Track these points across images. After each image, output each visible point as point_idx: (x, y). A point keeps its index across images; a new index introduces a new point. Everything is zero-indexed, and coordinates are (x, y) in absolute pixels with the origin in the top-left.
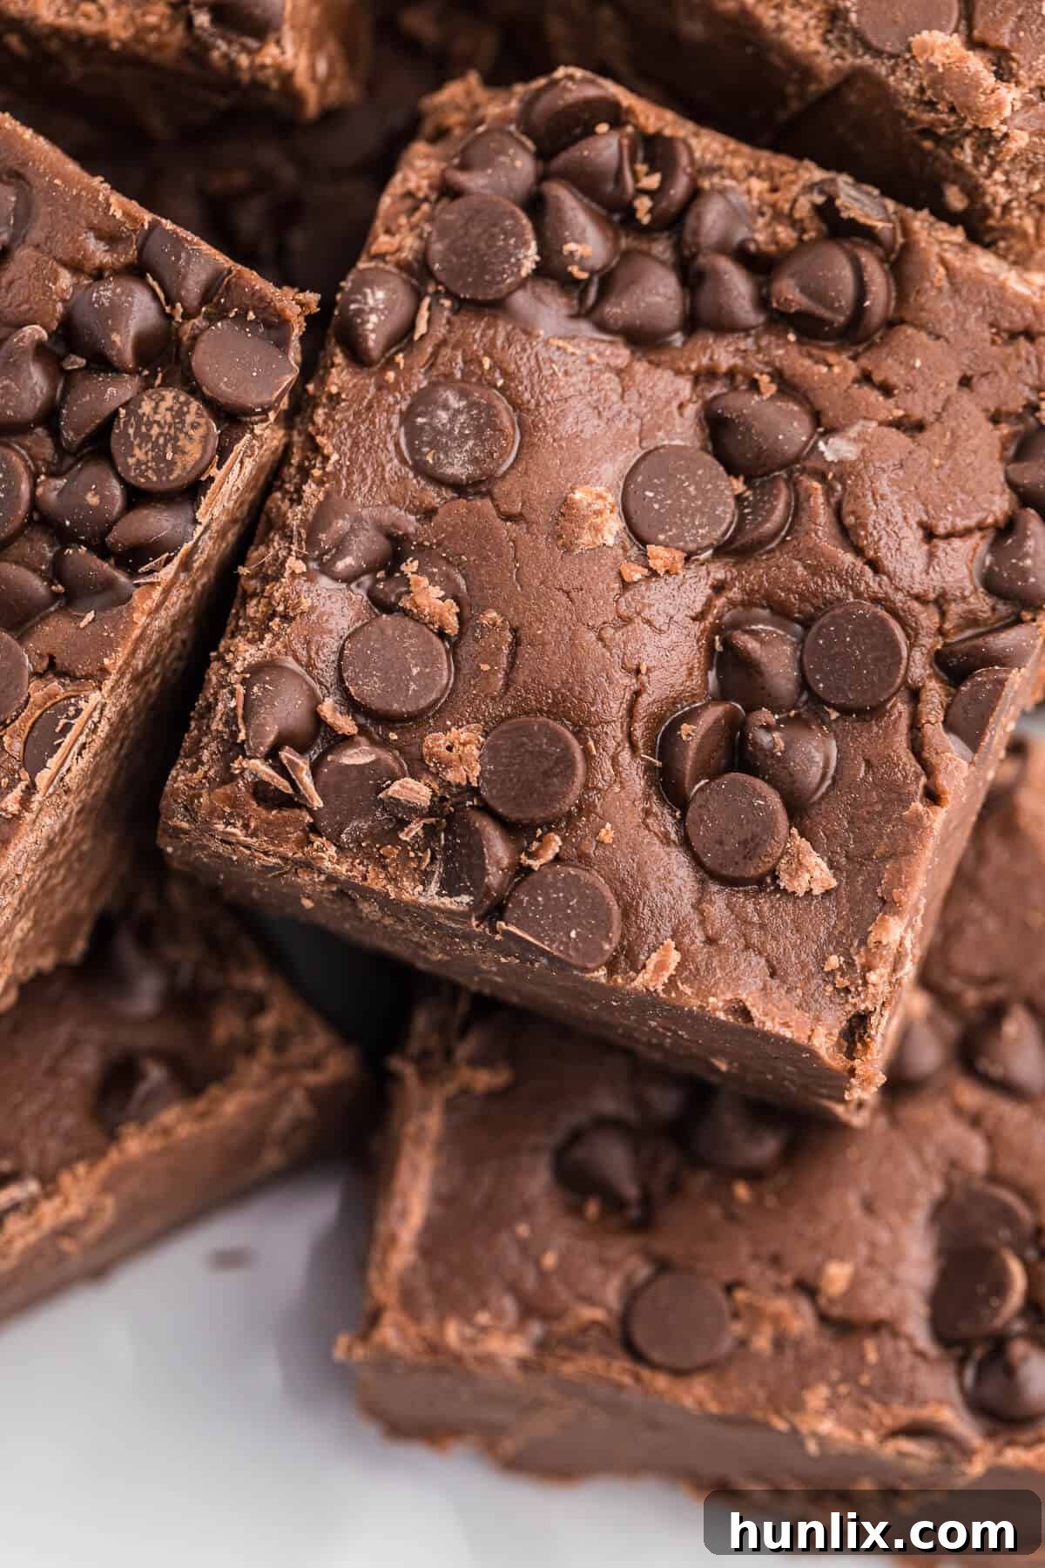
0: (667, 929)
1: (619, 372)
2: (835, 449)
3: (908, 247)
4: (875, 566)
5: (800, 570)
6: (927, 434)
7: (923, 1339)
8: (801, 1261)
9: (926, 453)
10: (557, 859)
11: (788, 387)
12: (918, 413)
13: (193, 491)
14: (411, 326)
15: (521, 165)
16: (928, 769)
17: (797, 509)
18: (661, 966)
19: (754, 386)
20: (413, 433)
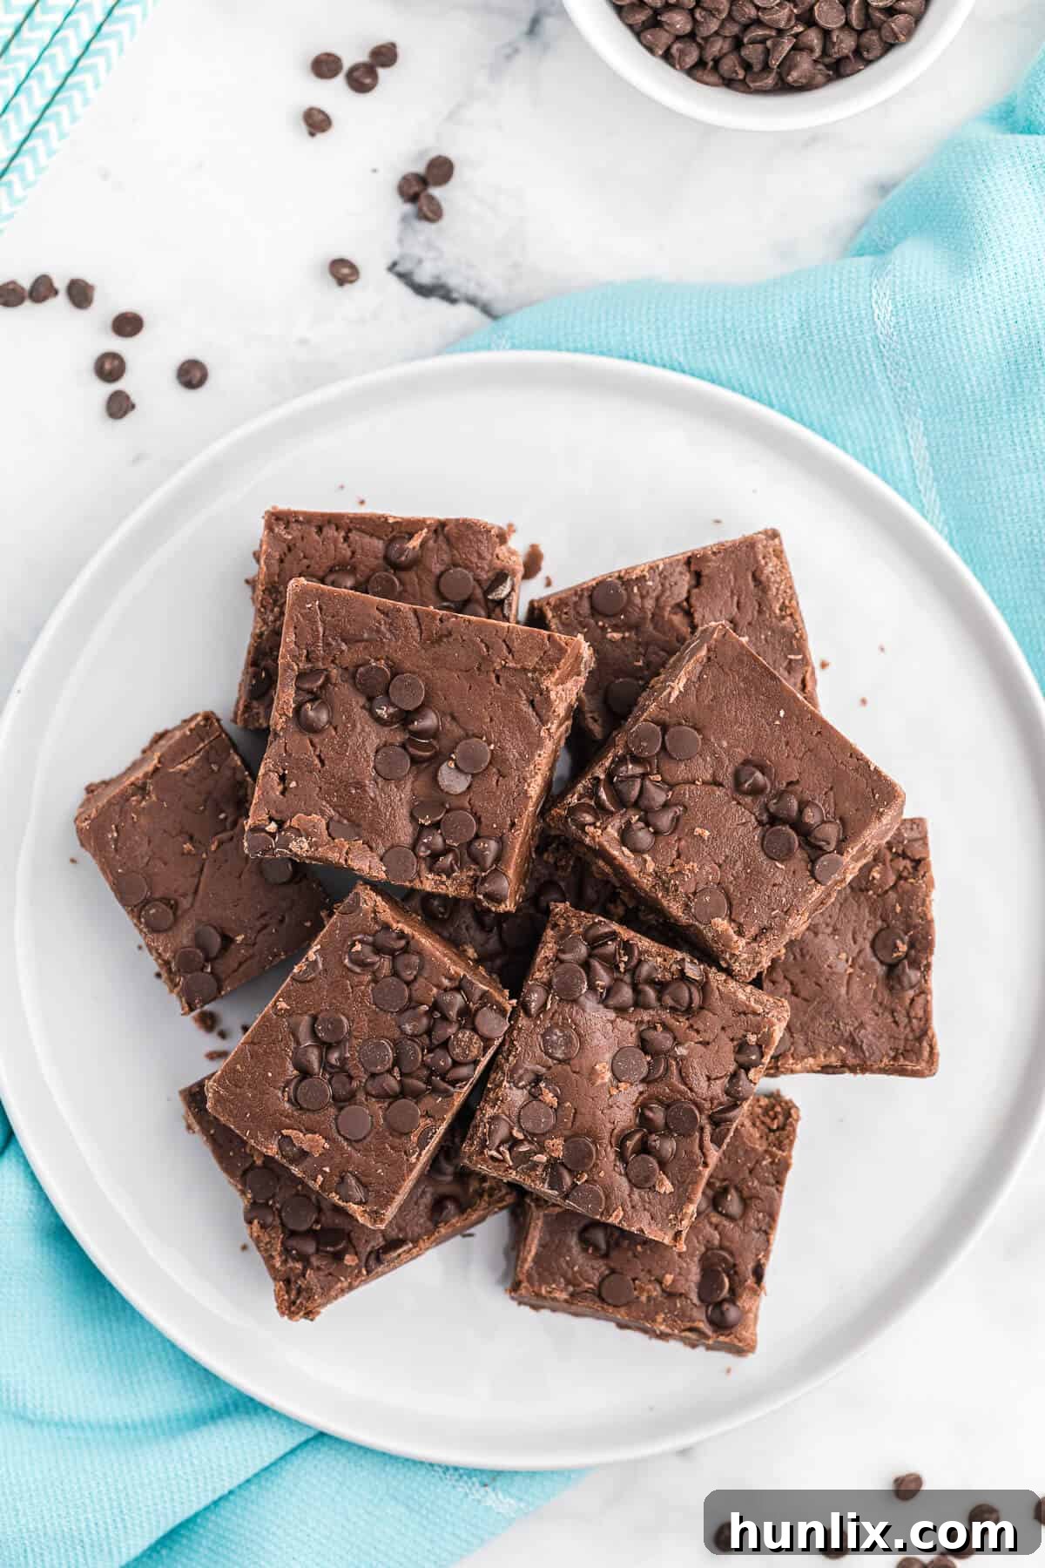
0: (619, 1203)
1: (612, 1022)
2: (681, 1051)
3: (707, 982)
4: (691, 1090)
5: (667, 1091)
6: (710, 1046)
7: (696, 1301)
8: (658, 1272)
9: (709, 1053)
10: (586, 1181)
11: (666, 1028)
12: (707, 1039)
13: (476, 1062)
14: (545, 1004)
15: (583, 950)
16: (704, 1155)
17: (667, 1069)
18: (617, 1216)
19: (655, 1028)
20: (545, 1042)
